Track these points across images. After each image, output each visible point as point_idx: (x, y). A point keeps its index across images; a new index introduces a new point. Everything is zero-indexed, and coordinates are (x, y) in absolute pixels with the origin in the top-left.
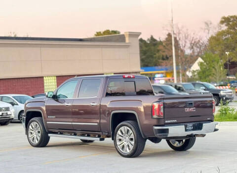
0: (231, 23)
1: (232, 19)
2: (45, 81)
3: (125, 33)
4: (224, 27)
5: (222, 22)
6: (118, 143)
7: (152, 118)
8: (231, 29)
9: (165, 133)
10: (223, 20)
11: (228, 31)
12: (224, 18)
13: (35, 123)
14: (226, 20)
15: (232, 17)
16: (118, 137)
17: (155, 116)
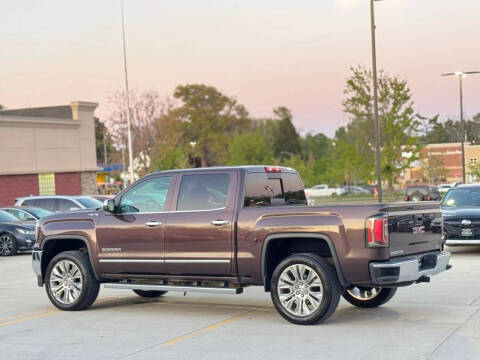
0: (191, 97)
1: (192, 91)
2: (40, 181)
3: (73, 103)
4: (180, 103)
5: (177, 95)
6: (282, 297)
7: (366, 247)
8: (191, 106)
9: (392, 274)
10: (179, 91)
11: (186, 109)
12: (180, 88)
13: (68, 263)
14: (183, 92)
15: (193, 87)
16: (281, 285)
17: (372, 243)
